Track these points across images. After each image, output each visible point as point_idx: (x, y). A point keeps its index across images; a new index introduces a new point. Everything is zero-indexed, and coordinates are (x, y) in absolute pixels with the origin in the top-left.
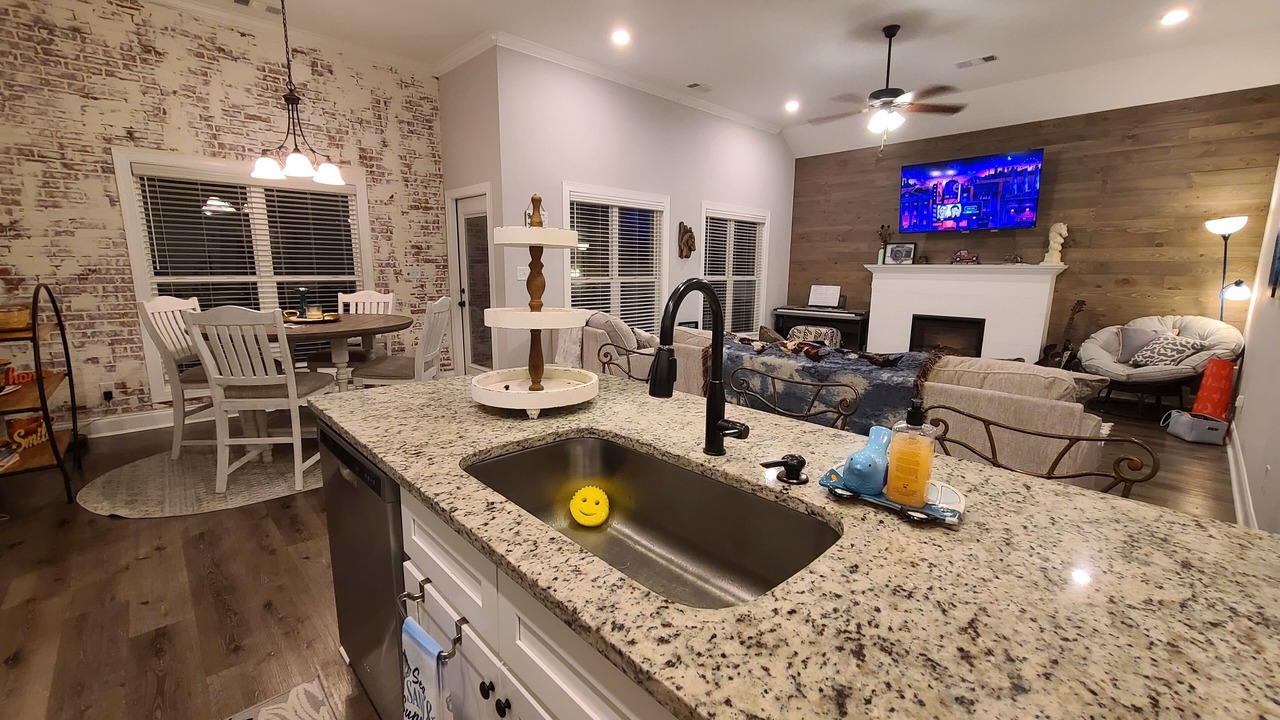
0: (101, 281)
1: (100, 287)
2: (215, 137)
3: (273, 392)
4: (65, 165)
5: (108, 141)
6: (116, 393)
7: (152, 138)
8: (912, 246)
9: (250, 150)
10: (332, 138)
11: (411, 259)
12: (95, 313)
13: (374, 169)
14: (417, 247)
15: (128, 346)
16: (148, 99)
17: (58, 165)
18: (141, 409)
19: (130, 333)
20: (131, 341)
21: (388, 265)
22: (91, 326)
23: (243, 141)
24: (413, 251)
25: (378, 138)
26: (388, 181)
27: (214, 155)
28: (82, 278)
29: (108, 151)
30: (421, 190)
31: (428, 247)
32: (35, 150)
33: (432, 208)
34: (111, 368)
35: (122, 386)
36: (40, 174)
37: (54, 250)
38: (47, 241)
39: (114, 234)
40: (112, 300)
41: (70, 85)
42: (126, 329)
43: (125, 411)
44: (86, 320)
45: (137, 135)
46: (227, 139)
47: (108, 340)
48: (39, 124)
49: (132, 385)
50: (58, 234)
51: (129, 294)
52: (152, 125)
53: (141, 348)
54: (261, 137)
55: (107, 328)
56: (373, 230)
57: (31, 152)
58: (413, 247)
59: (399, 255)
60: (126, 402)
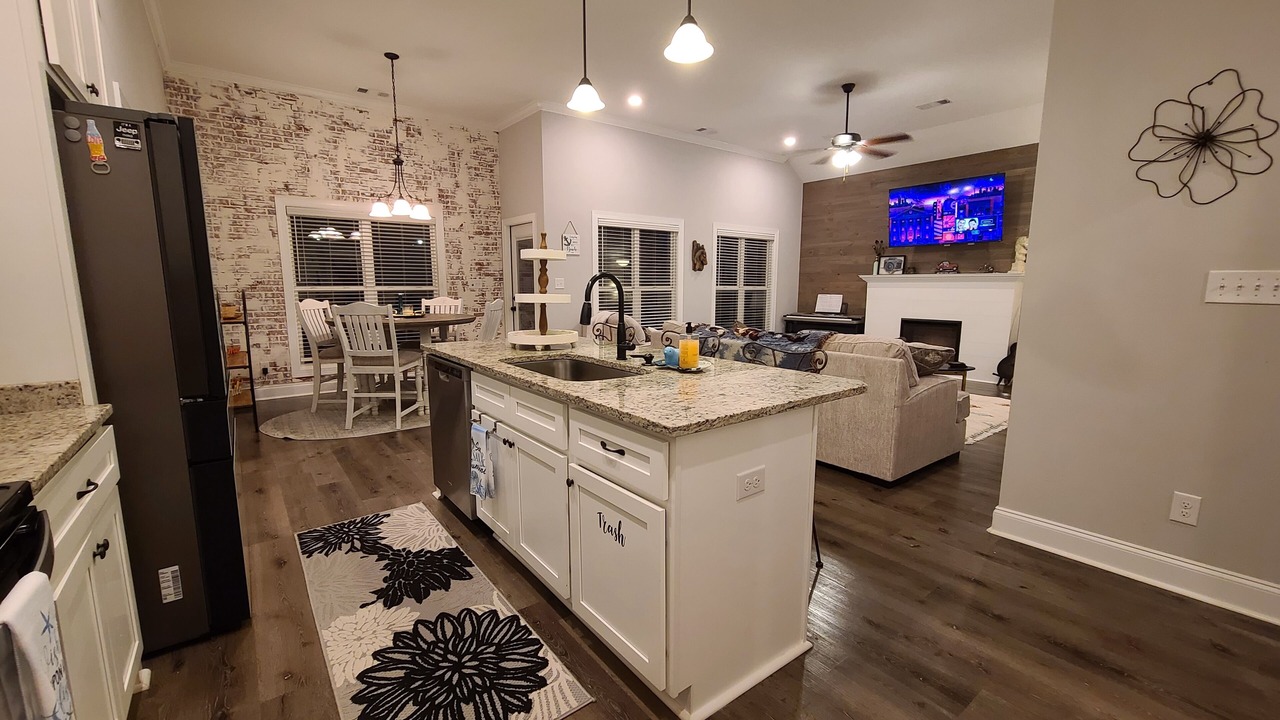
0: (264, 289)
1: (263, 293)
2: (340, 185)
3: (383, 362)
4: (246, 210)
5: (273, 192)
6: (270, 369)
7: (300, 188)
8: (902, 259)
9: (363, 194)
10: (419, 182)
11: (475, 273)
12: (259, 312)
13: (449, 204)
14: (480, 264)
15: (279, 336)
16: (298, 162)
17: (242, 210)
18: (285, 382)
19: (281, 327)
20: (280, 333)
21: (458, 278)
22: (257, 321)
23: (358, 188)
24: (477, 267)
25: (453, 181)
26: (459, 214)
27: (339, 199)
28: (253, 287)
29: (272, 199)
30: (483, 220)
31: (488, 264)
32: (229, 200)
33: (492, 233)
34: (268, 352)
35: (274, 365)
36: (231, 216)
37: (238, 267)
38: (233, 262)
39: (273, 256)
40: (270, 303)
41: (252, 155)
42: (278, 324)
43: (275, 383)
44: (254, 317)
45: (290, 187)
46: (347, 187)
47: (267, 332)
48: (233, 183)
49: (280, 364)
50: (240, 257)
51: (281, 298)
52: (300, 180)
53: (287, 338)
54: (370, 184)
55: (266, 323)
56: (447, 251)
57: (227, 201)
58: (477, 264)
59: (466, 271)
60: (276, 376)
